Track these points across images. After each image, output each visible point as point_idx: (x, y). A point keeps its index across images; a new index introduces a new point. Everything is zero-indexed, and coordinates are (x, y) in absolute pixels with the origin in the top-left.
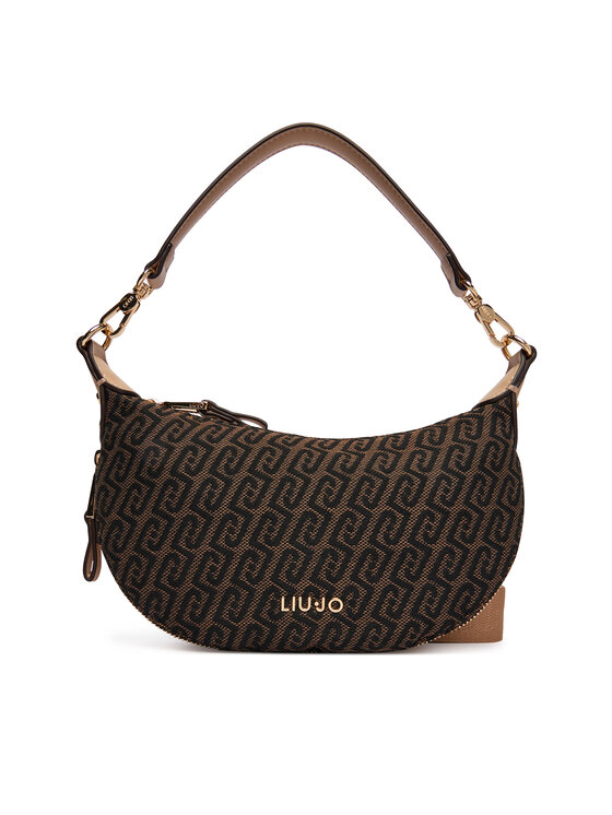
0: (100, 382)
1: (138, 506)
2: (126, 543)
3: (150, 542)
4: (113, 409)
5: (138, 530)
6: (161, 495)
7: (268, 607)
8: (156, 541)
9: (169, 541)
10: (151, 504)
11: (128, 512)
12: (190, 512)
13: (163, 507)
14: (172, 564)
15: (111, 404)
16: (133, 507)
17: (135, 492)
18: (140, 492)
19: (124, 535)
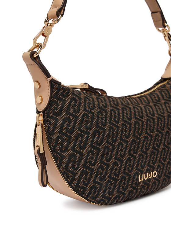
0: (50, 79)
1: (82, 145)
2: (79, 165)
3: (90, 162)
4: (57, 93)
5: (84, 157)
6: (93, 138)
7: (135, 181)
8: (93, 161)
9: (99, 160)
10: (89, 143)
11: (77, 148)
12: (107, 145)
13: (95, 144)
14: (100, 170)
15: (55, 91)
16: (80, 146)
17: (79, 138)
18: (82, 138)
19: (77, 161)
